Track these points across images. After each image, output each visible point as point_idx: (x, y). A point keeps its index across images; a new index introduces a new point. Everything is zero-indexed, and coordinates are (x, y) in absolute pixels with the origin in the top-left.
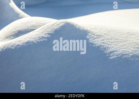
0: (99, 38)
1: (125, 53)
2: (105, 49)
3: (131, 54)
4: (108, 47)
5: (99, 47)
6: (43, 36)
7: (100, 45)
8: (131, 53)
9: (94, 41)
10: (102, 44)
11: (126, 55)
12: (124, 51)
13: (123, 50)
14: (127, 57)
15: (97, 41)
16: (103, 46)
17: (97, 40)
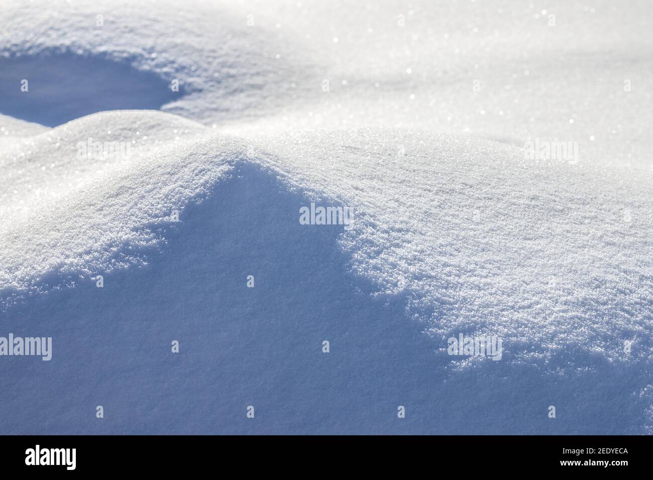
0: (397, 246)
1: (524, 339)
2: (429, 310)
3: (554, 346)
4: (443, 303)
5: (402, 299)
6: (127, 243)
7: (407, 292)
8: (554, 335)
9: (375, 268)
10: (416, 285)
11: (528, 347)
12: (519, 324)
13: (517, 316)
14: (535, 360)
15: (387, 267)
16: (420, 296)
17: (391, 259)
